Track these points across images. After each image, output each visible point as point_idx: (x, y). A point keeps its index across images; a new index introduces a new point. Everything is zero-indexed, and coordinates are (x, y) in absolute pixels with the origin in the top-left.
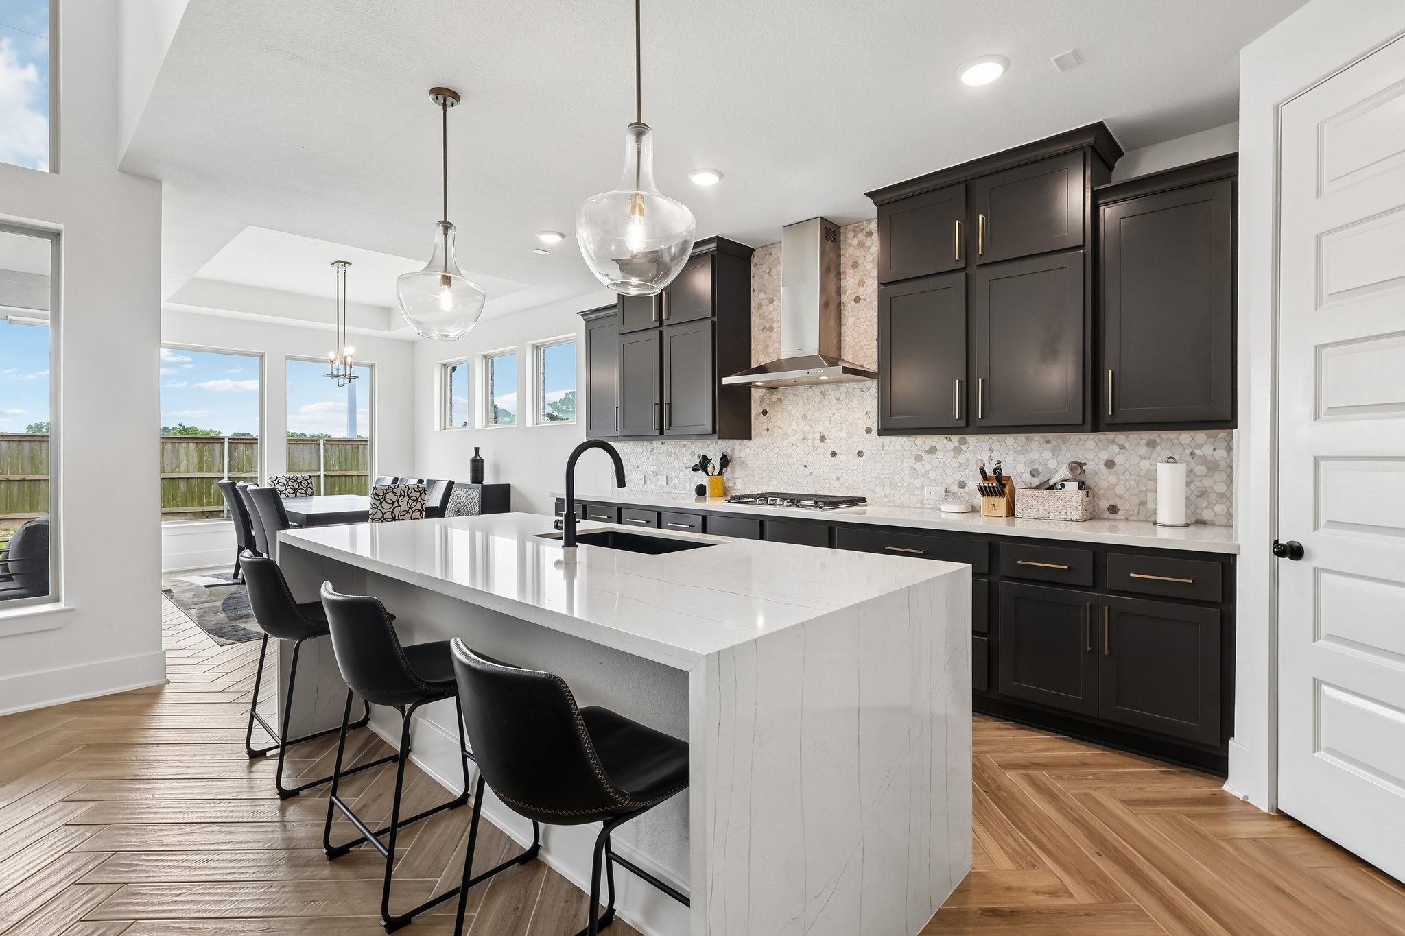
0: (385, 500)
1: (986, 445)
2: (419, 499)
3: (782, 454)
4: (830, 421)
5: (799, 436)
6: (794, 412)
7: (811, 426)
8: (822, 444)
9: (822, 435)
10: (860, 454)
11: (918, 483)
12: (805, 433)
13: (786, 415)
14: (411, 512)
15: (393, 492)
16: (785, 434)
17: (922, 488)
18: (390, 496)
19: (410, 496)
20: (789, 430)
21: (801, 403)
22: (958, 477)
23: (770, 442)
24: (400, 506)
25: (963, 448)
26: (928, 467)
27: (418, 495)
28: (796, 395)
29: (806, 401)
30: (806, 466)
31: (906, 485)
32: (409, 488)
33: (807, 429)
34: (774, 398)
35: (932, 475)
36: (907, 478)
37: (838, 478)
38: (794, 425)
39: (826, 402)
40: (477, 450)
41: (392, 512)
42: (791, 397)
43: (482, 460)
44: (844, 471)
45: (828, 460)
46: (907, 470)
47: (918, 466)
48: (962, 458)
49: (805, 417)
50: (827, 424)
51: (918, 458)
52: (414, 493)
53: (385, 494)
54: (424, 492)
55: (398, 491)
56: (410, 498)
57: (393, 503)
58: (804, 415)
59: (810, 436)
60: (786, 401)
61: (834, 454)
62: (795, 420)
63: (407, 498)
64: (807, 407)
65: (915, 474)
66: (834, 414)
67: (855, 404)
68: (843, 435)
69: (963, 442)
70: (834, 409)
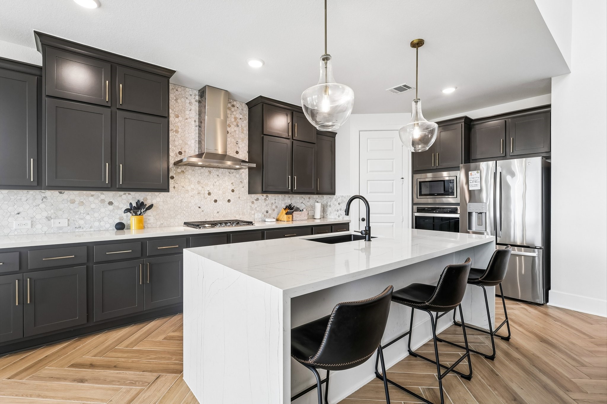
1: (274, 198)
3: (185, 201)
4: (214, 185)
5: (195, 192)
6: (192, 179)
7: (202, 187)
8: (209, 196)
9: (209, 192)
10: (229, 201)
11: (253, 212)
12: (199, 190)
13: (187, 180)
16: (186, 190)
17: (254, 214)
20: (189, 188)
21: (197, 175)
22: (266, 209)
23: (176, 194)
25: (267, 199)
26: (256, 206)
28: (193, 170)
29: (200, 175)
30: (200, 207)
31: (248, 213)
33: (200, 188)
34: (179, 170)
35: (258, 209)
36: (249, 211)
37: (218, 212)
38: (192, 186)
39: (211, 176)
42: (189, 171)
44: (221, 209)
45: (212, 204)
46: (249, 207)
47: (253, 206)
48: (267, 202)
49: (199, 182)
50: (212, 187)
51: (253, 203)
58: (198, 181)
59: (203, 192)
60: (187, 173)
61: (216, 201)
62: (193, 183)
64: (200, 177)
65: (252, 209)
66: (215, 182)
67: (226, 178)
68: (221, 192)
69: (267, 196)
70: (216, 180)
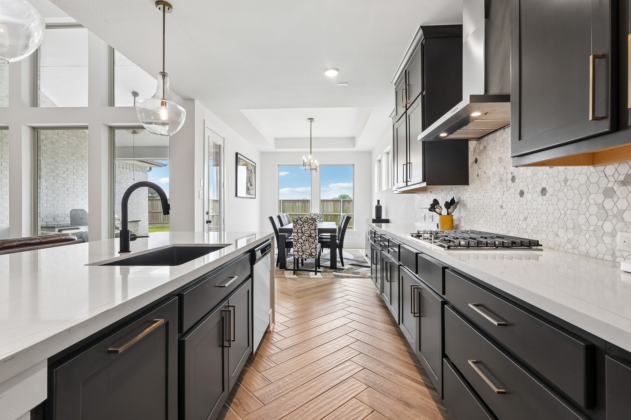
0: (297, 223)
2: (313, 224)
3: (486, 196)
5: (497, 179)
7: (505, 168)
8: (513, 184)
9: (513, 175)
10: (544, 191)
11: (608, 227)
12: (501, 174)
13: (488, 160)
14: (310, 230)
15: (300, 220)
16: (488, 177)
17: (613, 234)
18: (299, 221)
19: (309, 222)
20: (491, 174)
21: (498, 147)
23: (479, 186)
24: (305, 227)
26: (622, 204)
27: (312, 222)
28: (495, 140)
29: (501, 145)
30: (501, 207)
31: (592, 228)
32: (308, 218)
33: (502, 171)
35: (627, 216)
36: (593, 220)
37: (525, 219)
38: (494, 169)
40: (378, 201)
41: (301, 229)
42: (491, 143)
43: (381, 207)
44: (530, 211)
45: (517, 199)
46: (594, 209)
47: (609, 203)
51: (609, 193)
52: (310, 221)
53: (297, 221)
54: (315, 220)
55: (302, 219)
56: (309, 223)
57: (301, 225)
58: (500, 158)
59: (504, 178)
60: (489, 148)
61: (522, 193)
62: (494, 164)
63: (307, 223)
64: (500, 150)
65: (603, 214)
